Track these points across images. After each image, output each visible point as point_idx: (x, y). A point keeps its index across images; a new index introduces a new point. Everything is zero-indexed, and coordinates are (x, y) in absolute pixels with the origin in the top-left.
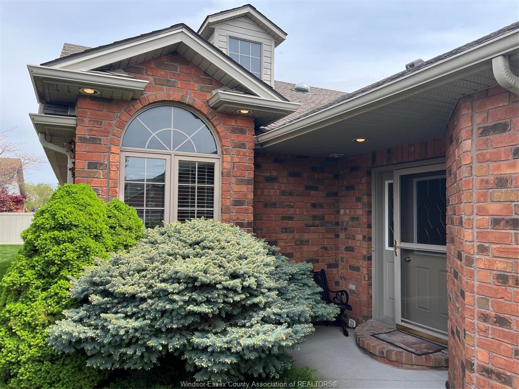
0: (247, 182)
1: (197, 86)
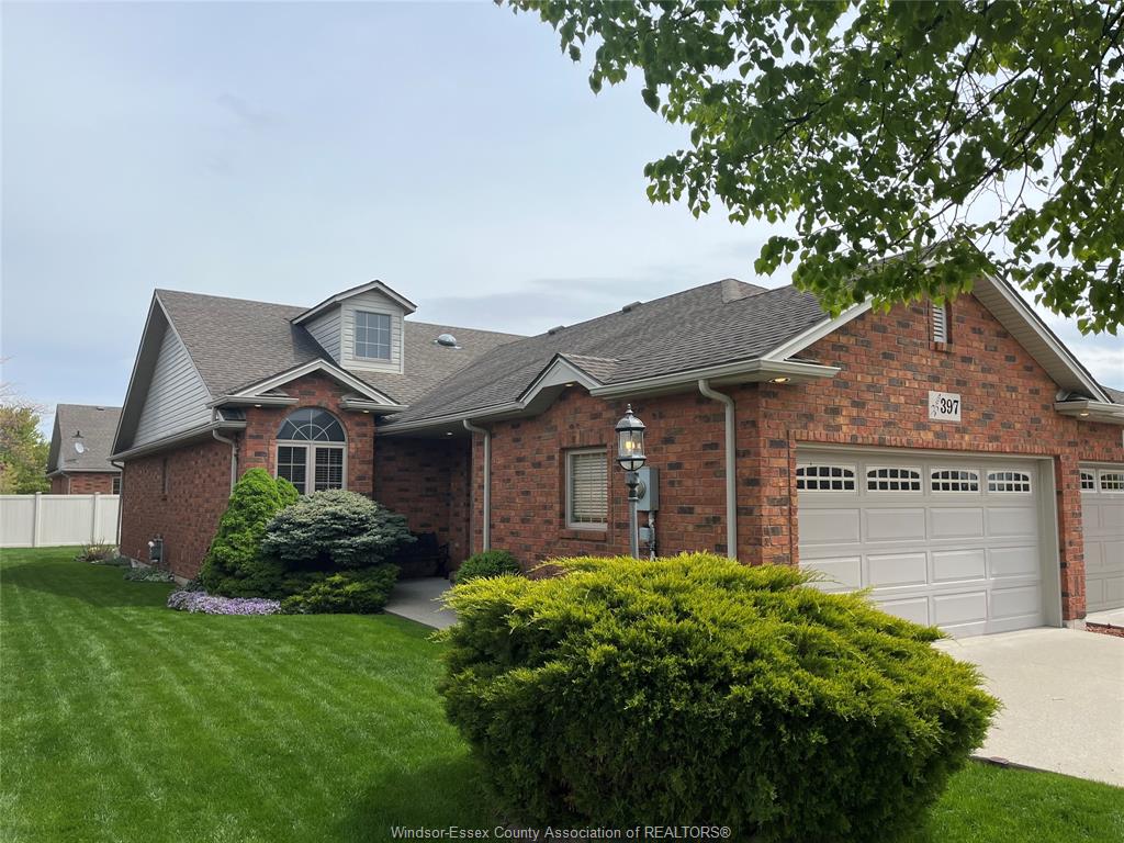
0: (368, 463)
1: (330, 394)
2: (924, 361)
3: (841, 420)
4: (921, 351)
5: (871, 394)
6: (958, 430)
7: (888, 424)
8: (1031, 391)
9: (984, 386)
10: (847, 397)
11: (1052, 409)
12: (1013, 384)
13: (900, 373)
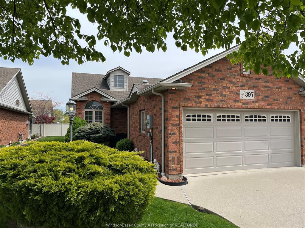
0: (109, 115)
1: (98, 97)
2: (238, 80)
3: (202, 100)
4: (237, 77)
5: (214, 91)
6: (253, 102)
7: (221, 101)
8: (288, 88)
9: (266, 87)
10: (204, 92)
11: (298, 94)
12: (279, 86)
13: (227, 84)
